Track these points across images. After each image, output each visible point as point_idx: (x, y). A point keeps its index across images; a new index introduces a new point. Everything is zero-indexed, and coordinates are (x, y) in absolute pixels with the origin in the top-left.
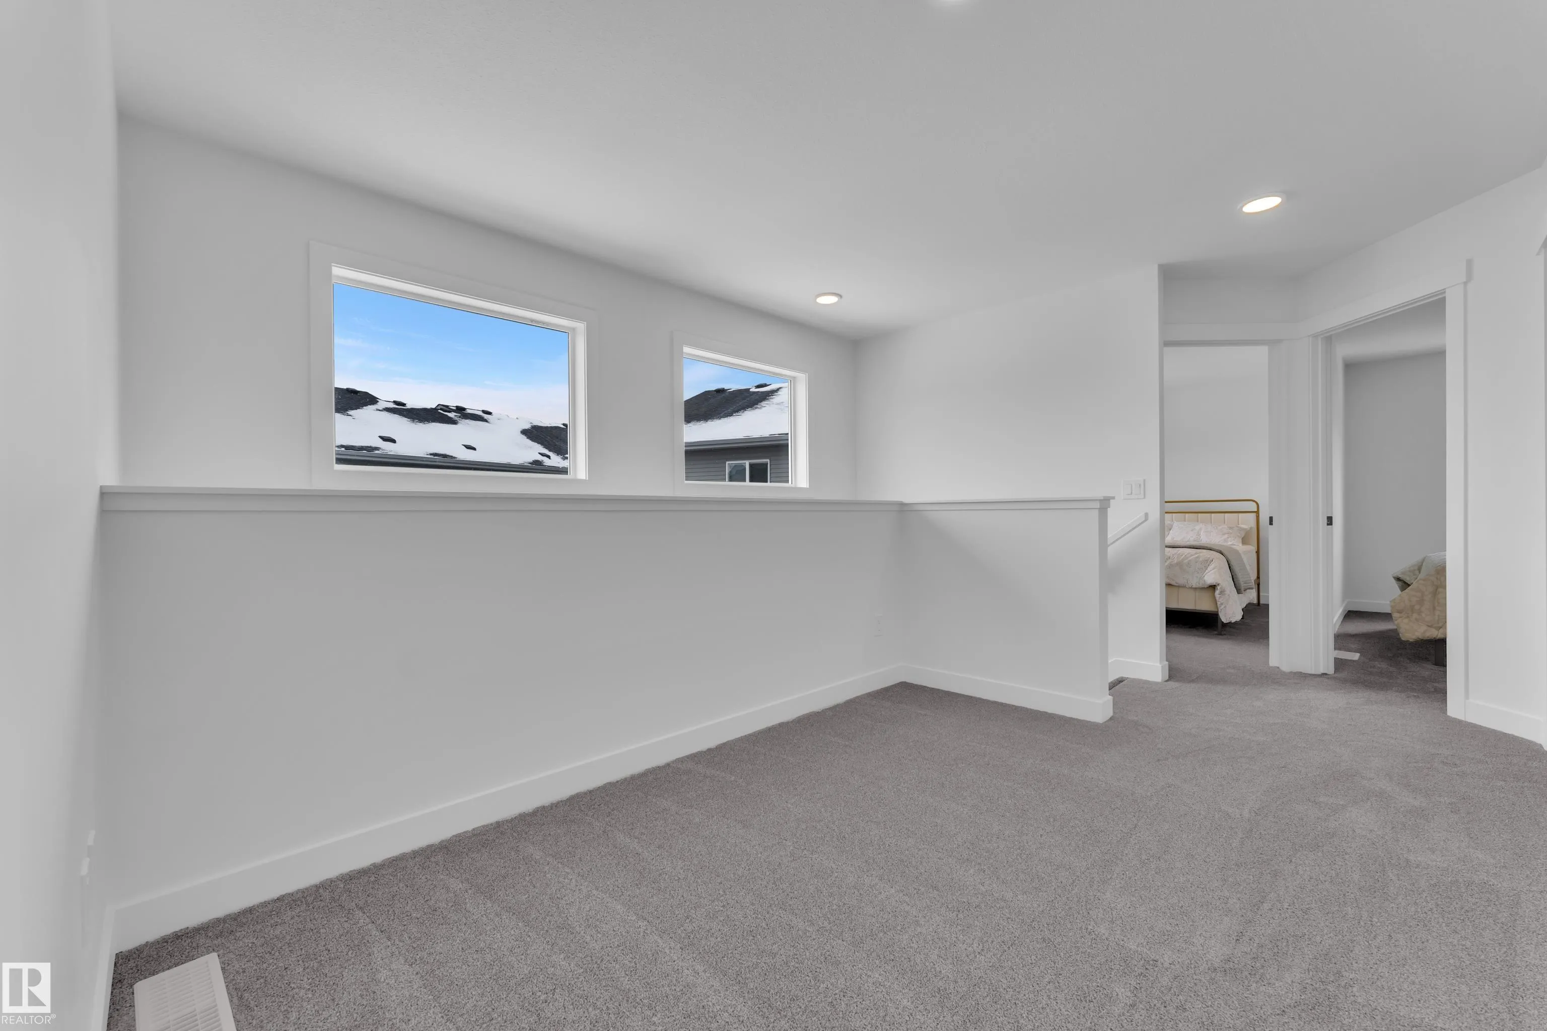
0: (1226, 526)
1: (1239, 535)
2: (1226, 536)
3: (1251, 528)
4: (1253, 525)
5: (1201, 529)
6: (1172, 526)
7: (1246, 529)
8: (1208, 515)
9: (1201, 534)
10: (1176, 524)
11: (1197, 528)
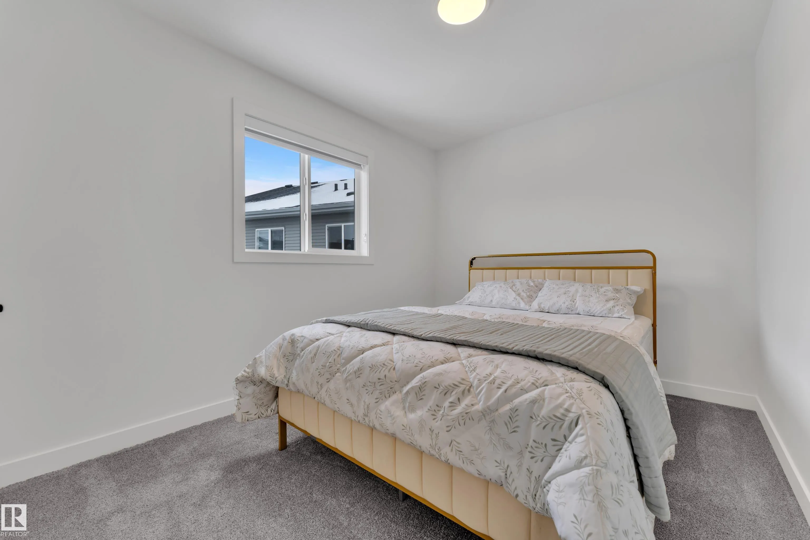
0: (610, 288)
1: (629, 301)
2: (611, 303)
3: (645, 290)
4: (647, 285)
5: (577, 291)
6: (543, 285)
7: (638, 292)
8: (589, 271)
9: (577, 299)
10: (547, 283)
11: (573, 289)
